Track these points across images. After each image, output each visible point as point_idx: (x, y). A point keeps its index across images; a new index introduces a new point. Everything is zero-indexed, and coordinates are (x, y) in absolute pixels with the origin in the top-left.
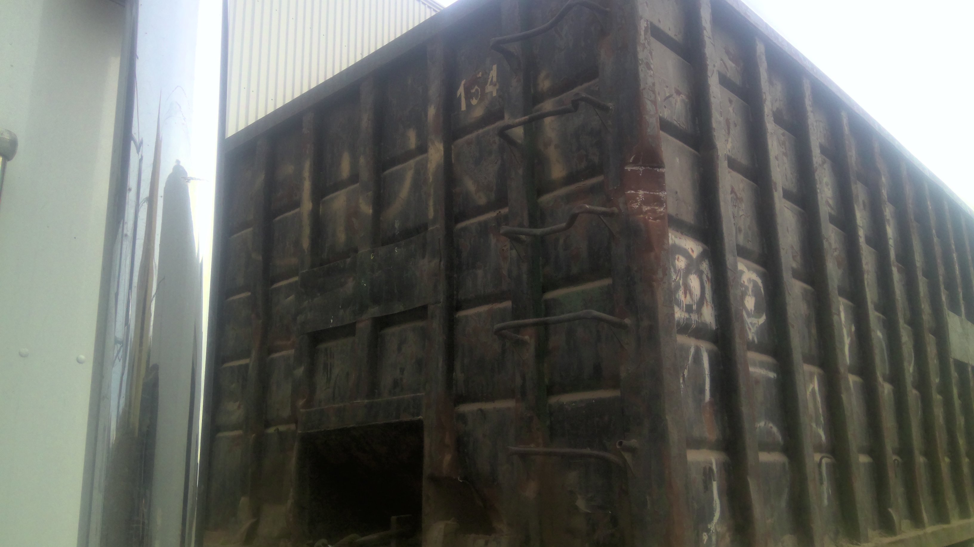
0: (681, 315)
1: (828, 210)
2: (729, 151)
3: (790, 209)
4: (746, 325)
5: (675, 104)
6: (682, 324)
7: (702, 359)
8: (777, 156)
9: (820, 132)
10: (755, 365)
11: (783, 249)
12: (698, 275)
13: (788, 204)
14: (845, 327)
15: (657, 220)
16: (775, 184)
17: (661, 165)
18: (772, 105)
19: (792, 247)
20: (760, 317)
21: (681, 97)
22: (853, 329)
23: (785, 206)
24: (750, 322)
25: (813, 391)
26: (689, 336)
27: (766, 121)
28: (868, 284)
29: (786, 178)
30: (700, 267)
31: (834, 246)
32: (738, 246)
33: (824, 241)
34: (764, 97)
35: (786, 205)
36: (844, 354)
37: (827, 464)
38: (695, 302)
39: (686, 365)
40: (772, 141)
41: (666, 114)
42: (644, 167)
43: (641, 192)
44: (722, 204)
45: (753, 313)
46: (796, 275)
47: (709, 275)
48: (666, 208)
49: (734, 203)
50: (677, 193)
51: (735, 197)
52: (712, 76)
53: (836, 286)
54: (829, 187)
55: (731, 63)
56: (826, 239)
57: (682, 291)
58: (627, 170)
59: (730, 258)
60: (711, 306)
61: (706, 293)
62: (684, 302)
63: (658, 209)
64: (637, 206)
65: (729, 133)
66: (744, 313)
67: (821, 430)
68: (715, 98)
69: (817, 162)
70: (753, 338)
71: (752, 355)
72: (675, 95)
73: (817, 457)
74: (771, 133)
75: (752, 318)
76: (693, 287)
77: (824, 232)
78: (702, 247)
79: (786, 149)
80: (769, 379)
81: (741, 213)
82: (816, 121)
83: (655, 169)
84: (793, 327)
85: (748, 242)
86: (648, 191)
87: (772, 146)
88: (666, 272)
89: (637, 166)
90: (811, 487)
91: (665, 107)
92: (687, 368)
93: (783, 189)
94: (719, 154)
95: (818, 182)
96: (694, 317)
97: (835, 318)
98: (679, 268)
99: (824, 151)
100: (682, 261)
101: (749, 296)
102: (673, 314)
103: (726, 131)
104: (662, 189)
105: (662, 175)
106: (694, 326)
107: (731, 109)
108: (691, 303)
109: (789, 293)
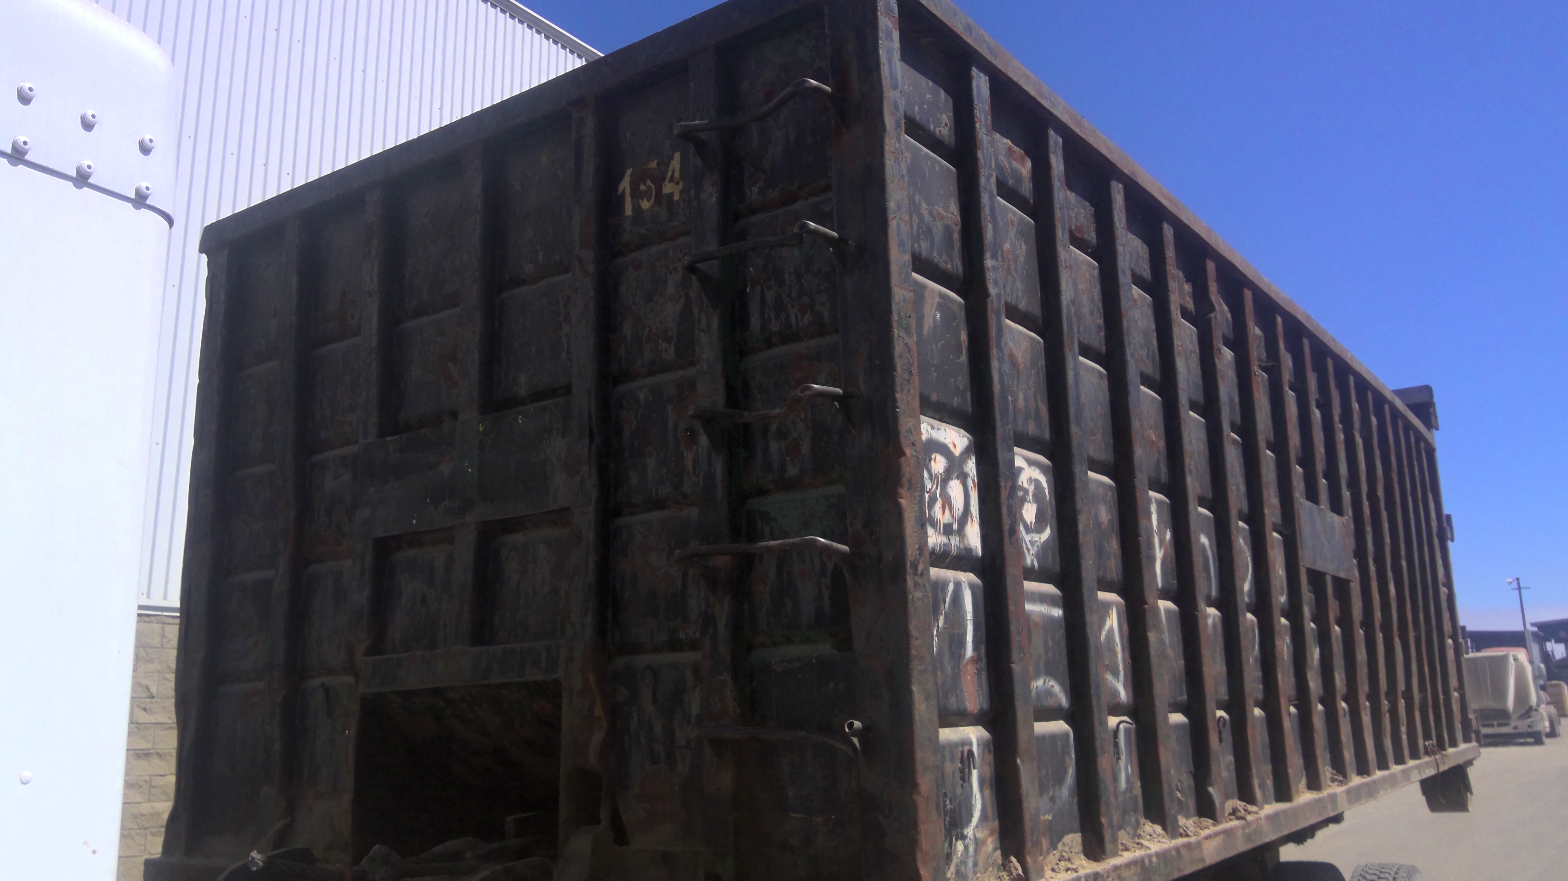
0: (937, 540)
1: (1140, 367)
2: (1009, 296)
4: (1024, 546)
5: (937, 233)
6: (937, 551)
7: (964, 600)
10: (1034, 598)
12: (961, 481)
14: (1157, 535)
16: (1069, 339)
20: (1042, 531)
24: (1030, 540)
25: (1111, 630)
26: (948, 567)
30: (965, 468)
32: (1016, 430)
33: (1133, 415)
36: (1154, 574)
37: (1126, 729)
38: (956, 518)
39: (941, 609)
41: (923, 249)
45: (1033, 527)
47: (976, 479)
53: (1145, 475)
55: (1014, 164)
57: (939, 506)
59: (1004, 455)
60: (978, 522)
61: (971, 505)
62: (941, 520)
66: (1021, 528)
67: (1121, 685)
70: (1033, 561)
71: (1029, 586)
73: (1113, 722)
75: (1032, 534)
76: (955, 498)
77: (1132, 401)
78: (968, 438)
79: (1085, 284)
80: (1053, 620)
84: (1086, 545)
88: (917, 480)
90: (1103, 767)
92: (943, 614)
93: (1079, 344)
96: (955, 541)
97: (1144, 523)
98: (936, 473)
100: (940, 461)
101: (1028, 503)
102: (926, 539)
106: (954, 554)
108: (951, 520)
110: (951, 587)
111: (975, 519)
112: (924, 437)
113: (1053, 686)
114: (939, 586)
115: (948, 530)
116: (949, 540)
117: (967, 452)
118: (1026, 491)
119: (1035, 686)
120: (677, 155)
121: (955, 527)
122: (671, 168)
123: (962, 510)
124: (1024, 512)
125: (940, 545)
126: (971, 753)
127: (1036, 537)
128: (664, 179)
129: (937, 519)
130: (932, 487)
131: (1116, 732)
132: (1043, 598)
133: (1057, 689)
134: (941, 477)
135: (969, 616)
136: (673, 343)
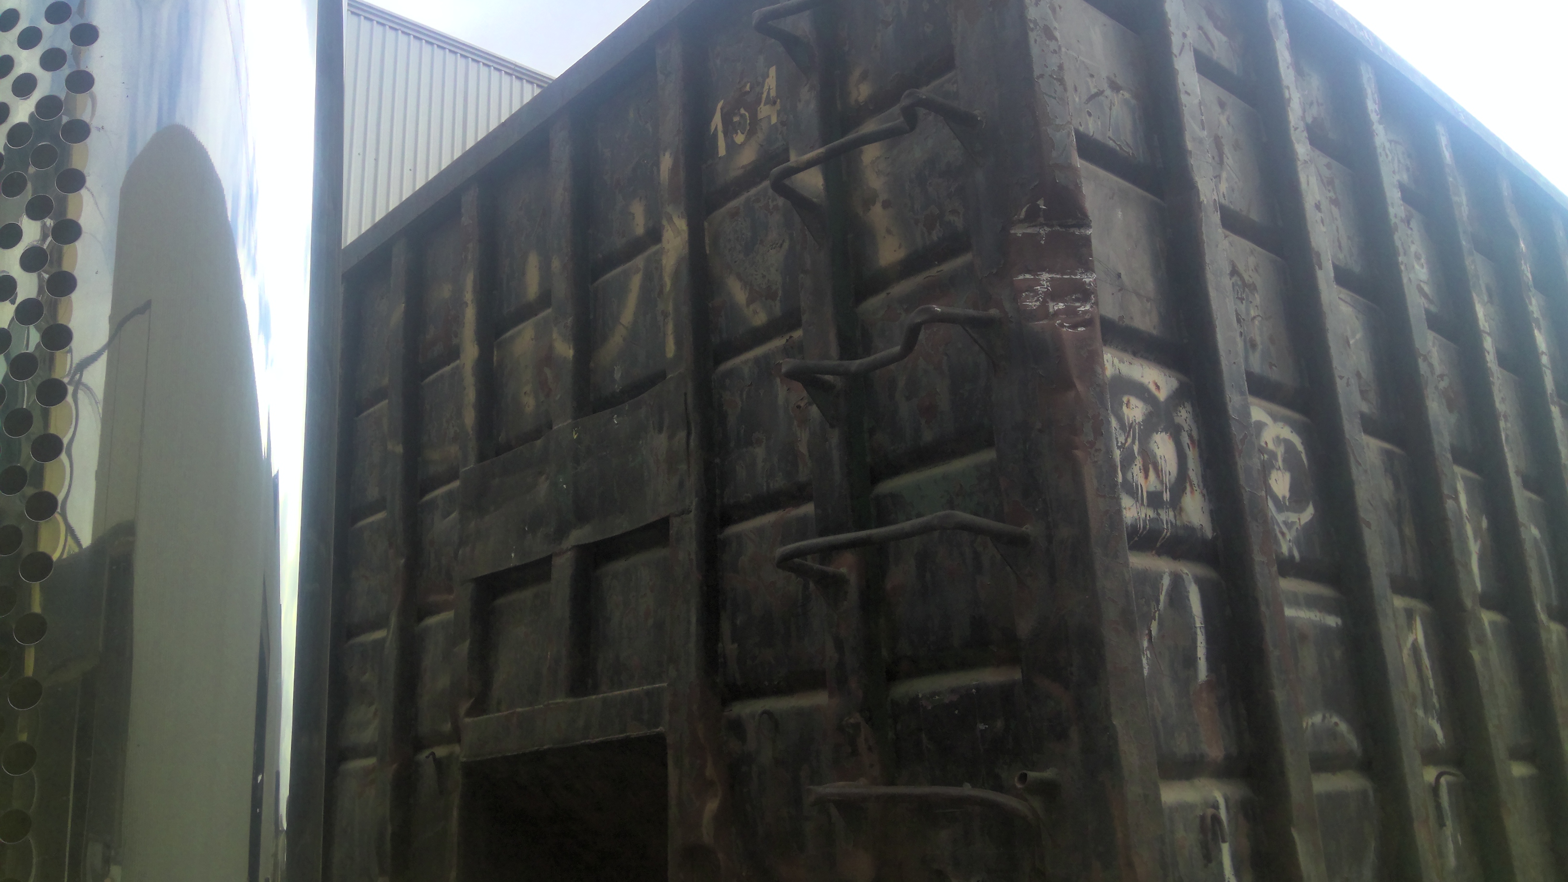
0: (1138, 513)
1: (1423, 303)
2: (1224, 197)
3: (1349, 304)
4: (1276, 527)
5: (1110, 109)
6: (1141, 531)
7: (1188, 598)
8: (1318, 204)
9: (1399, 161)
10: (1295, 601)
11: (1341, 377)
12: (1171, 434)
13: (1345, 294)
14: (1469, 522)
15: (1079, 329)
16: (1318, 255)
17: (1083, 221)
18: (1304, 111)
19: (1358, 375)
20: (1301, 510)
21: (1120, 96)
22: (1485, 524)
23: (1339, 298)
24: (1284, 519)
25: (1415, 648)
26: (1159, 554)
27: (1293, 138)
28: (1507, 436)
29: (1340, 247)
30: (1175, 418)
31: (1439, 369)
32: (1250, 375)
33: (1420, 361)
34: (1287, 95)
35: (1342, 296)
36: (1469, 572)
37: (1449, 784)
38: (1166, 484)
39: (1153, 611)
40: (1308, 176)
41: (1092, 127)
42: (1048, 226)
43: (1045, 276)
44: (1213, 294)
45: (1287, 504)
46: (1370, 427)
47: (1195, 434)
48: (1096, 303)
49: (1238, 293)
50: (1119, 275)
51: (1239, 283)
52: (1180, 54)
53: (1447, 445)
54: (1423, 261)
55: (1219, 34)
56: (1422, 358)
57: (1138, 467)
58: (1015, 234)
59: (1234, 399)
60: (1202, 493)
61: (1189, 469)
62: (1143, 486)
63: (1079, 307)
64: (1038, 303)
65: (1221, 162)
66: (1271, 504)
67: (1435, 721)
68: (1188, 94)
69: (1396, 216)
70: (1290, 550)
71: (1287, 585)
72: (1108, 92)
73: (1430, 774)
74: (1305, 160)
75: (1286, 513)
76: (1163, 458)
77: (1418, 344)
78: (1178, 379)
79: (1335, 193)
80: (1325, 630)
81: (1253, 313)
82: (1391, 141)
83: (1072, 230)
84: (1369, 525)
85: (1271, 368)
86: (1057, 274)
87: (1308, 184)
88: (1100, 429)
89: (1035, 226)
90: (1422, 836)
91: (1090, 114)
92: (1157, 617)
93: (1336, 268)
94: (1201, 200)
95: (1401, 251)
96: (1167, 516)
97: (1450, 504)
98: (1131, 422)
99: (1408, 196)
100: (1136, 407)
101: (1277, 470)
102: (1119, 512)
103: (1217, 158)
104: (1088, 268)
105: (1087, 241)
106: (1167, 533)
107: (1223, 120)
108: (1159, 488)
109: (1357, 462)
110: (1166, 582)
111: (1197, 488)
112: (1109, 372)
113: (1336, 724)
114: (1150, 580)
115: (1154, 500)
116: (1158, 514)
117: (1179, 396)
118: (1273, 455)
119: (1310, 723)
120: (773, 71)
121: (1166, 496)
122: (766, 87)
123: (1175, 475)
124: (1272, 482)
125: (1145, 521)
126: (1216, 819)
127: (1293, 517)
128: (758, 102)
129: (1137, 486)
130: (1126, 440)
131: (1435, 789)
132: (1312, 602)
133: (1343, 727)
134: (1139, 427)
135: (1199, 622)
136: (779, 298)
